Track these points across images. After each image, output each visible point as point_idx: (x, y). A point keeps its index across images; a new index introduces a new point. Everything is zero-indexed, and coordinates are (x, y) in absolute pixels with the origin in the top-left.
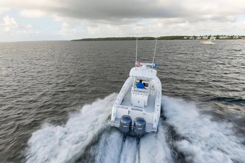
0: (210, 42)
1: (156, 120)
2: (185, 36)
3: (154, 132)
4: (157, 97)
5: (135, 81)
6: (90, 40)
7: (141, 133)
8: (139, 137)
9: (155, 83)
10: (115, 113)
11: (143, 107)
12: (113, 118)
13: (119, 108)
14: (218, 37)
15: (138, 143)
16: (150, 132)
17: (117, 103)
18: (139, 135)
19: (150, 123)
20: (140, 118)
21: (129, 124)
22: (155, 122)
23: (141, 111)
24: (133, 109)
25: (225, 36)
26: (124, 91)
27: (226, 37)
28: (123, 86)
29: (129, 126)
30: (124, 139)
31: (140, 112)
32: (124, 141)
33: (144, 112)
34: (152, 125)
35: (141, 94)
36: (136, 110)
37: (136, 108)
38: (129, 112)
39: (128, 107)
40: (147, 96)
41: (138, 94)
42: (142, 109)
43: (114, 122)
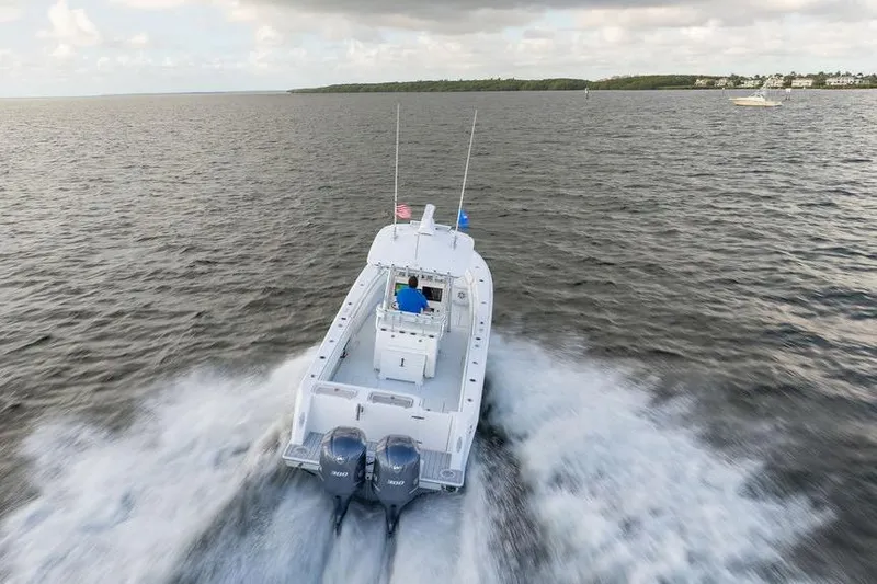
0: (762, 99)
2: (701, 77)
3: (454, 488)
4: (474, 342)
5: (392, 280)
6: (358, 91)
7: (400, 499)
8: (393, 513)
9: (469, 280)
10: (306, 416)
11: (419, 380)
12: (297, 437)
13: (322, 396)
14: (820, 81)
15: (391, 534)
16: (438, 488)
17: (317, 375)
18: (394, 506)
19: (439, 450)
20: (399, 440)
21: (355, 464)
22: (459, 451)
23: (408, 404)
24: (375, 398)
25: (848, 75)
26: (348, 319)
27: (850, 80)
28: (348, 298)
29: (352, 474)
30: (339, 517)
31: (401, 408)
32: (338, 527)
33: (416, 410)
34: (445, 456)
35: (413, 334)
36: (386, 402)
37: (388, 392)
38: (360, 409)
39: (356, 388)
40: (435, 341)
41: (402, 332)
42: (412, 396)
43: (300, 450)
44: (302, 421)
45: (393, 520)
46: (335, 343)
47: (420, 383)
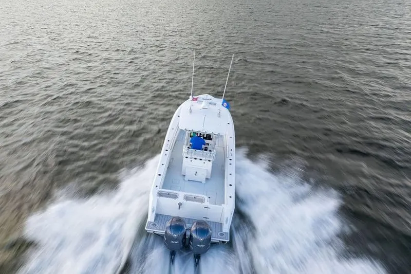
1: (229, 219)
3: (225, 242)
10: (155, 209)
13: (162, 198)
15: (197, 264)
17: (158, 186)
19: (217, 221)
22: (226, 224)
23: (202, 201)
24: (187, 198)
26: (169, 150)
29: (181, 241)
31: (200, 203)
32: (172, 261)
34: (220, 225)
35: (201, 160)
36: (192, 200)
37: (192, 194)
38: (180, 204)
39: (177, 192)
40: (211, 163)
41: (195, 159)
42: (203, 196)
43: (154, 225)
44: (153, 211)
45: (197, 258)
46: (164, 165)
47: (204, 182)
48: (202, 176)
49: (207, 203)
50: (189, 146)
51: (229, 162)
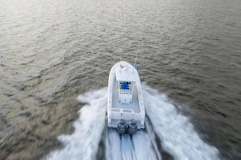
3: (143, 129)
10: (111, 116)
12: (109, 121)
16: (140, 128)
17: (111, 107)
22: (143, 121)
24: (124, 111)
34: (139, 122)
35: (127, 94)
36: (127, 112)
37: (126, 109)
38: (122, 114)
39: (120, 109)
40: (132, 95)
41: (125, 94)
42: (131, 110)
43: (111, 124)
44: (110, 118)
45: (131, 136)
46: (111, 98)
47: (129, 104)
48: (128, 101)
49: (133, 113)
50: (120, 88)
51: (140, 94)
